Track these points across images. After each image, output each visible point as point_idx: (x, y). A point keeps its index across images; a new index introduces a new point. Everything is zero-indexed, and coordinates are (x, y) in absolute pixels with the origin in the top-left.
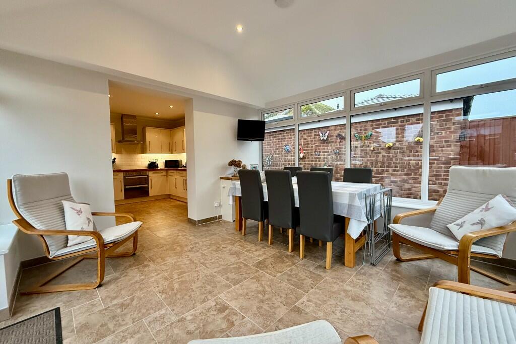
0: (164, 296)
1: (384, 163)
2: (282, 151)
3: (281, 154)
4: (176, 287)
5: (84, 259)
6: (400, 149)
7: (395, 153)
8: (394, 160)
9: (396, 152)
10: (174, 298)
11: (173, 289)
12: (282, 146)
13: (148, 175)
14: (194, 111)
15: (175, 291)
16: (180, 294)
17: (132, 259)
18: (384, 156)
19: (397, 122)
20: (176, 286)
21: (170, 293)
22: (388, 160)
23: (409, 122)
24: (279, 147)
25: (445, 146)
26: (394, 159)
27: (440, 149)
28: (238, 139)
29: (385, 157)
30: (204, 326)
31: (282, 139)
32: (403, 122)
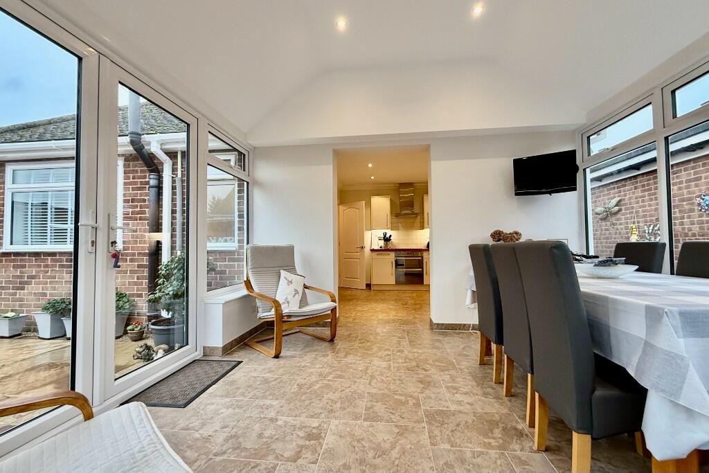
2: (692, 210)
3: (689, 217)
5: (299, 332)
12: (690, 199)
13: (422, 257)
14: (432, 163)
17: (326, 344)
24: (683, 200)
28: (516, 194)
30: (276, 439)
31: (689, 181)
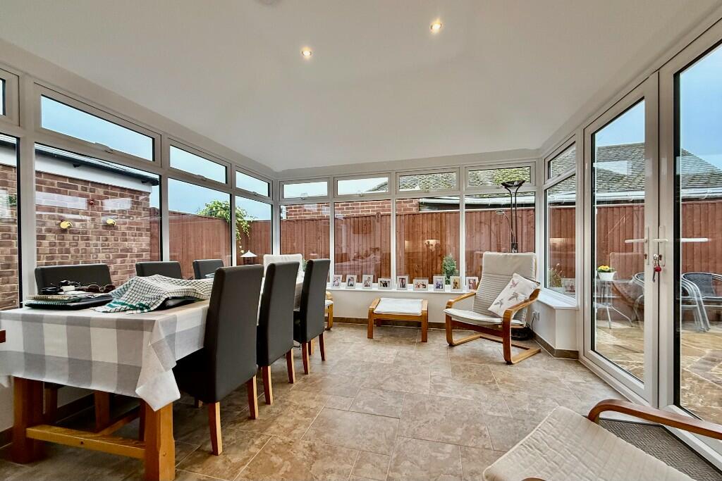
0: (482, 428)
1: (53, 258)
4: (460, 429)
6: (83, 234)
7: (74, 240)
8: (72, 252)
9: (76, 238)
10: (471, 418)
11: (466, 429)
15: (465, 425)
16: (462, 419)
18: (52, 244)
19: (76, 188)
20: (459, 431)
21: (473, 426)
22: (61, 252)
23: (94, 192)
25: (137, 234)
26: (72, 250)
27: (132, 238)
29: (55, 245)
32: (86, 191)
